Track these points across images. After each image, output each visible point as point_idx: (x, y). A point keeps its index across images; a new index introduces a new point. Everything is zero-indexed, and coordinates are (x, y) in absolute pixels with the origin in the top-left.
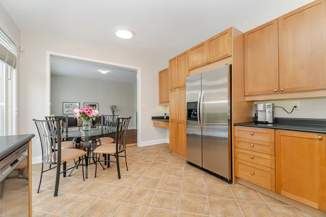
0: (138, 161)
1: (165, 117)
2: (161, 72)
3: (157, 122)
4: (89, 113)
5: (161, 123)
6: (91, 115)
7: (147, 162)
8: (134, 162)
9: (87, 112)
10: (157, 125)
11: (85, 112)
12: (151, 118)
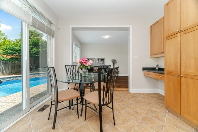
0: (127, 109)
1: (157, 68)
2: (152, 26)
3: (147, 72)
4: (85, 62)
5: (152, 74)
6: (87, 64)
7: (137, 113)
8: (123, 109)
9: (84, 62)
10: (149, 76)
11: (82, 62)
12: (142, 69)
